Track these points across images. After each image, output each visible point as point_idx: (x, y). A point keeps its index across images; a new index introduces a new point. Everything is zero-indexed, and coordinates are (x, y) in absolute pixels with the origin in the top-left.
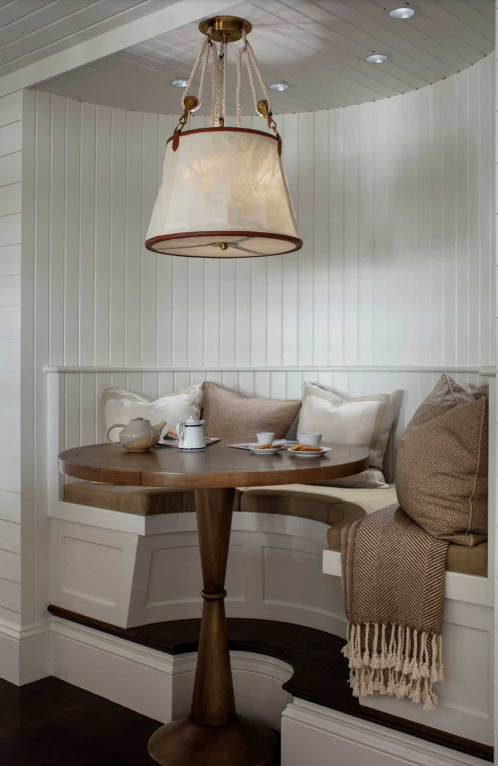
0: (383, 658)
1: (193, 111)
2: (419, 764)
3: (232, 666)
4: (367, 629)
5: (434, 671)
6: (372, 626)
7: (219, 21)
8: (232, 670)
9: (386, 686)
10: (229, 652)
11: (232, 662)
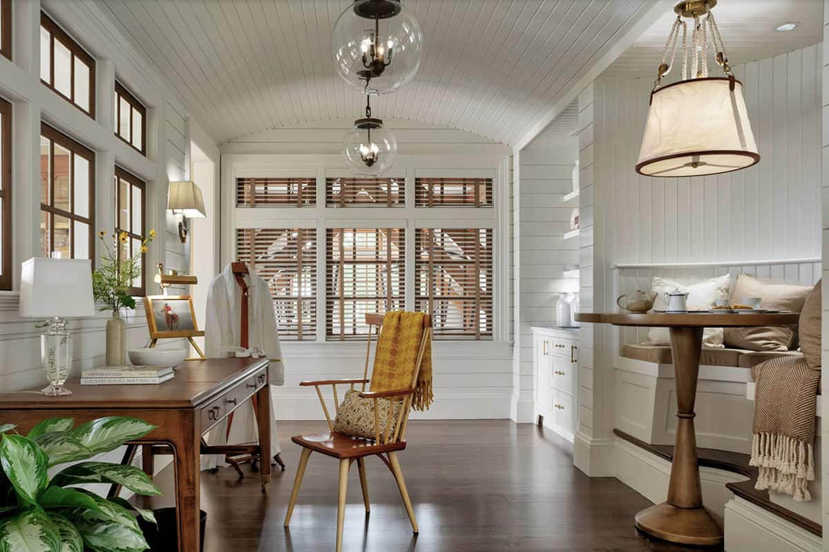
0: (772, 460)
1: (665, 74)
2: (805, 550)
3: (701, 477)
4: (762, 437)
5: (800, 470)
6: (765, 436)
7: (688, 4)
8: (701, 480)
9: (776, 482)
10: (698, 468)
11: (700, 474)
